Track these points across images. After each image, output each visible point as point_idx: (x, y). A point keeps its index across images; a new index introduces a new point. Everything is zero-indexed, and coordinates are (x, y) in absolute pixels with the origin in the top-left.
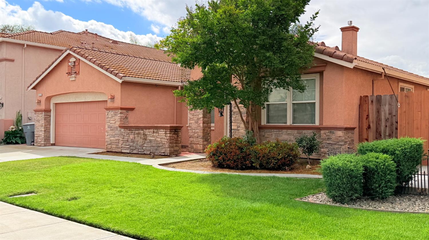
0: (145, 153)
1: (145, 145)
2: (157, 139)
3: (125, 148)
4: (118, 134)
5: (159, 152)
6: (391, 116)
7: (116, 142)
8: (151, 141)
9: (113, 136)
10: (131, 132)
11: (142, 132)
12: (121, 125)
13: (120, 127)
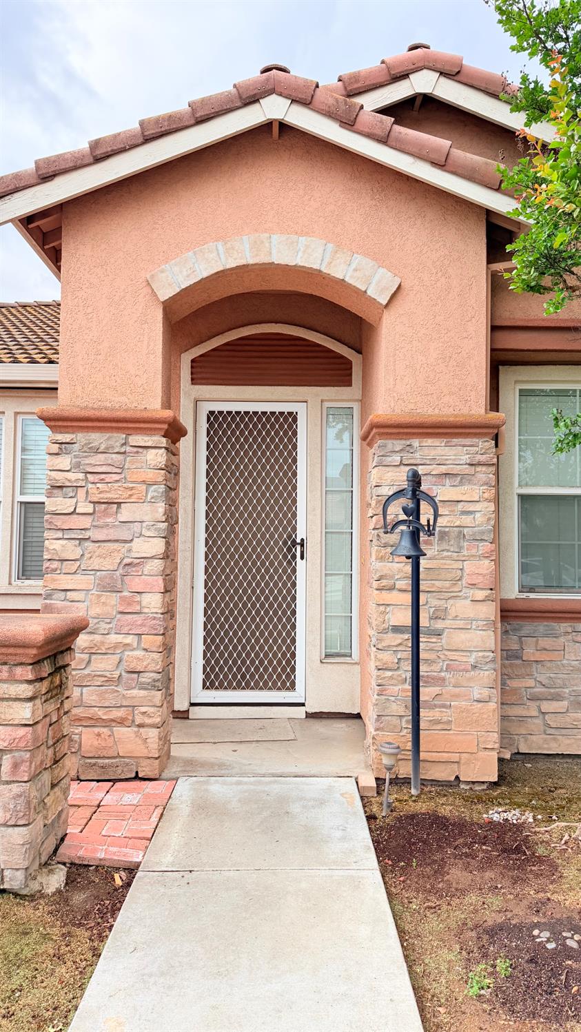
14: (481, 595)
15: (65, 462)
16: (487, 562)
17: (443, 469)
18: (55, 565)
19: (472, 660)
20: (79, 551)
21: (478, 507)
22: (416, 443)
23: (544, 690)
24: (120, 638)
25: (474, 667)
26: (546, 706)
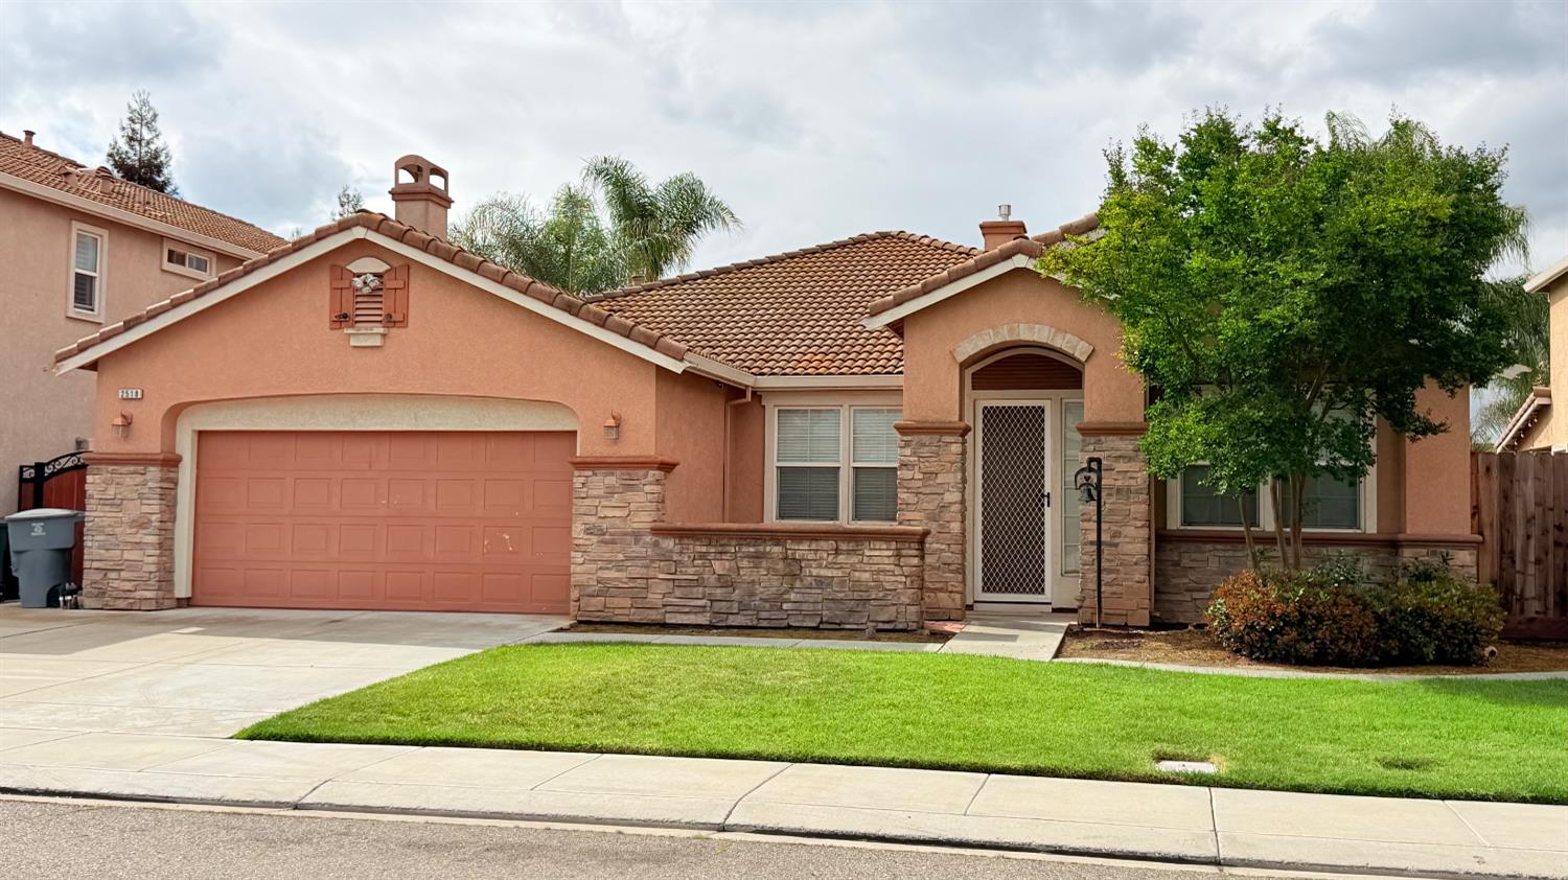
0: (791, 624)
1: (793, 596)
2: (857, 574)
3: (687, 610)
4: (645, 558)
5: (864, 621)
6: (1541, 509)
7: (632, 585)
8: (821, 582)
9: (613, 564)
10: (720, 549)
11: (777, 549)
12: (659, 524)
13: (656, 531)
14: (1139, 524)
15: (908, 451)
16: (1143, 506)
17: (1119, 453)
18: (904, 506)
19: (1135, 560)
20: (916, 499)
21: (1139, 475)
22: (1103, 438)
23: (1195, 585)
24: (939, 546)
25: (1136, 564)
26: (1196, 595)
